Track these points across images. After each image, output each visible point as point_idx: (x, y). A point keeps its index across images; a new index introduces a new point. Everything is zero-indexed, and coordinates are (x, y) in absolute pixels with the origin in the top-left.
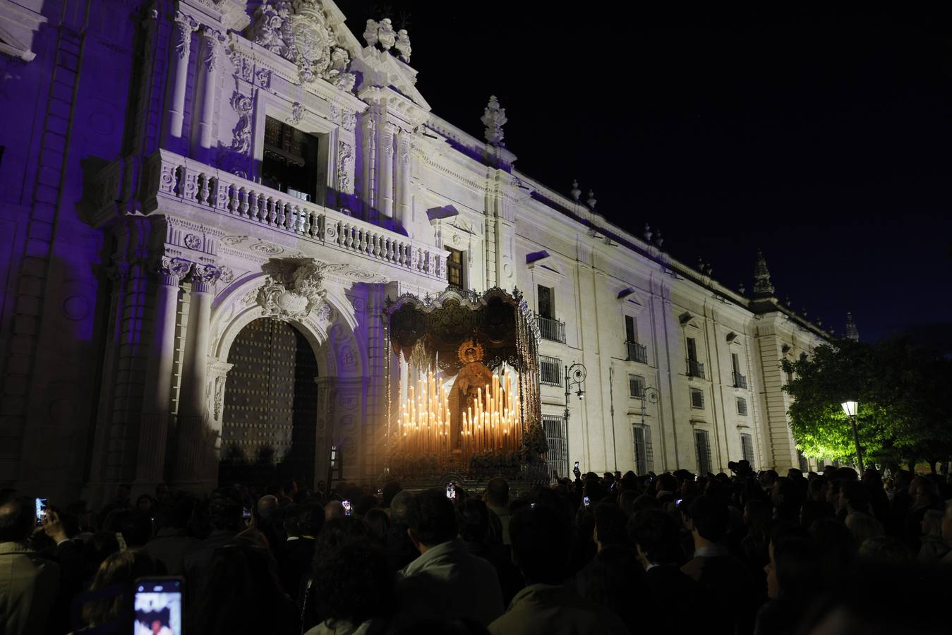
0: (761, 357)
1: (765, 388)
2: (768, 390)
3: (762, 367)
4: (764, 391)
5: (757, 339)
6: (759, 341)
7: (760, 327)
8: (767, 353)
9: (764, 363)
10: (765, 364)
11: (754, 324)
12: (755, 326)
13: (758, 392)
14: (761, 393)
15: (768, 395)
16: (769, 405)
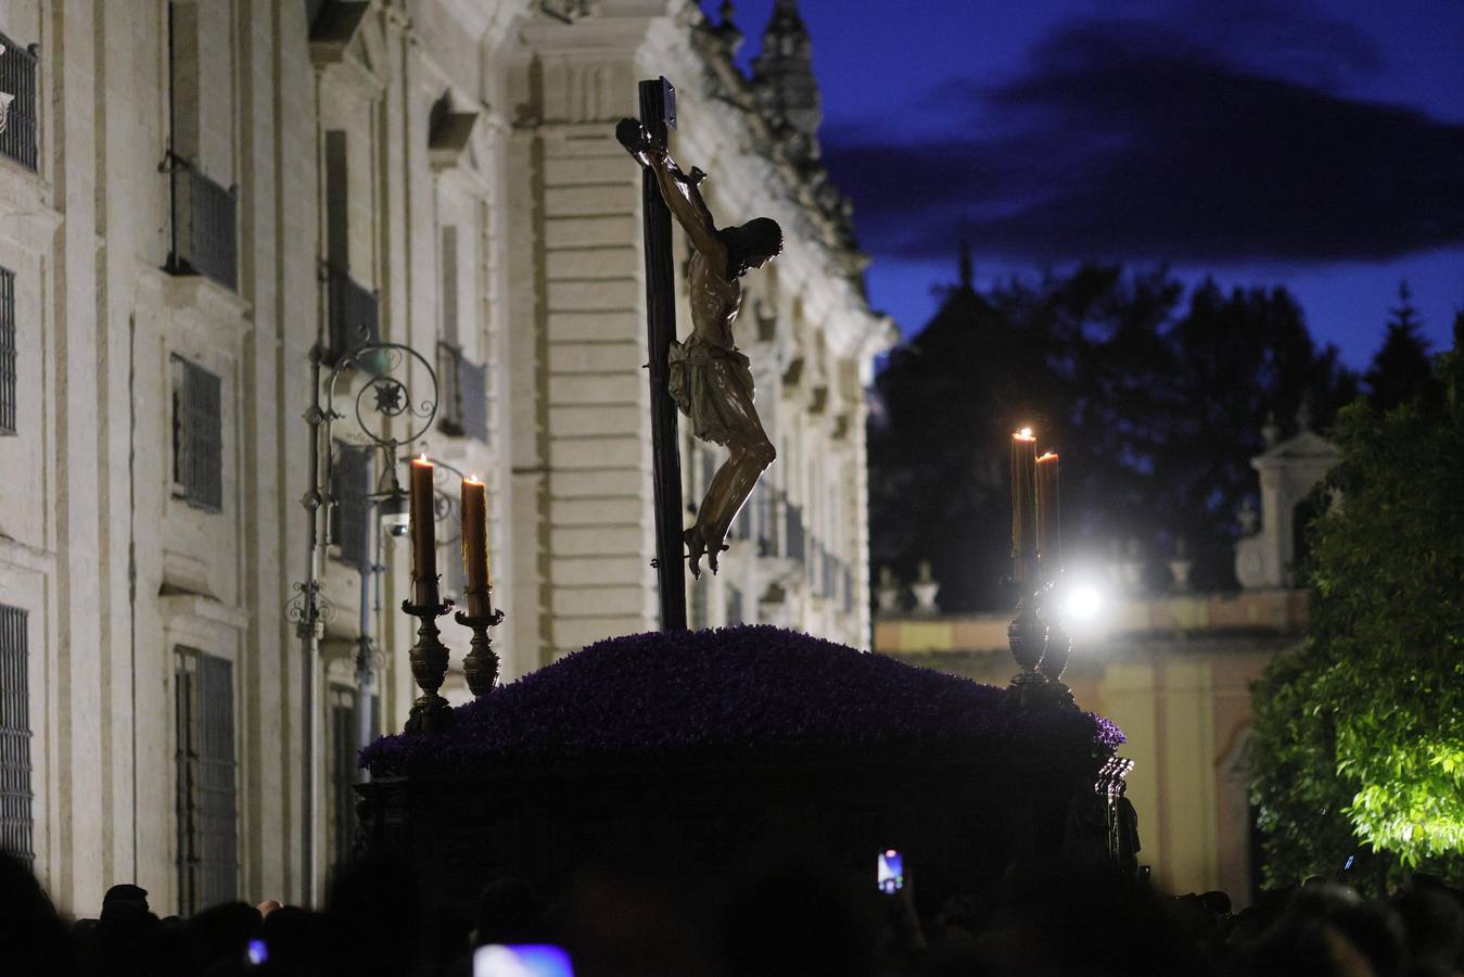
0: (541, 251)
1: (544, 441)
2: (561, 456)
3: (542, 313)
4: (532, 460)
5: (525, 138)
6: (538, 150)
7: (551, 62)
8: (579, 234)
9: (554, 290)
10: (558, 297)
11: (523, 40)
12: (526, 57)
13: (508, 465)
14: (517, 471)
15: (560, 485)
16: (559, 543)
